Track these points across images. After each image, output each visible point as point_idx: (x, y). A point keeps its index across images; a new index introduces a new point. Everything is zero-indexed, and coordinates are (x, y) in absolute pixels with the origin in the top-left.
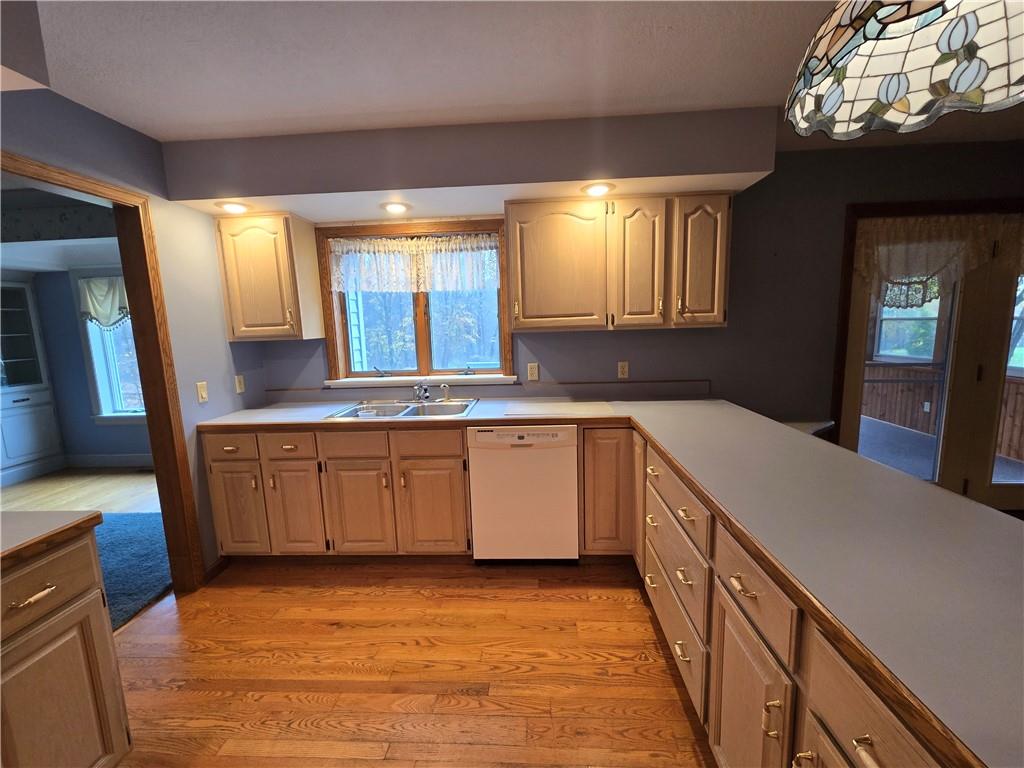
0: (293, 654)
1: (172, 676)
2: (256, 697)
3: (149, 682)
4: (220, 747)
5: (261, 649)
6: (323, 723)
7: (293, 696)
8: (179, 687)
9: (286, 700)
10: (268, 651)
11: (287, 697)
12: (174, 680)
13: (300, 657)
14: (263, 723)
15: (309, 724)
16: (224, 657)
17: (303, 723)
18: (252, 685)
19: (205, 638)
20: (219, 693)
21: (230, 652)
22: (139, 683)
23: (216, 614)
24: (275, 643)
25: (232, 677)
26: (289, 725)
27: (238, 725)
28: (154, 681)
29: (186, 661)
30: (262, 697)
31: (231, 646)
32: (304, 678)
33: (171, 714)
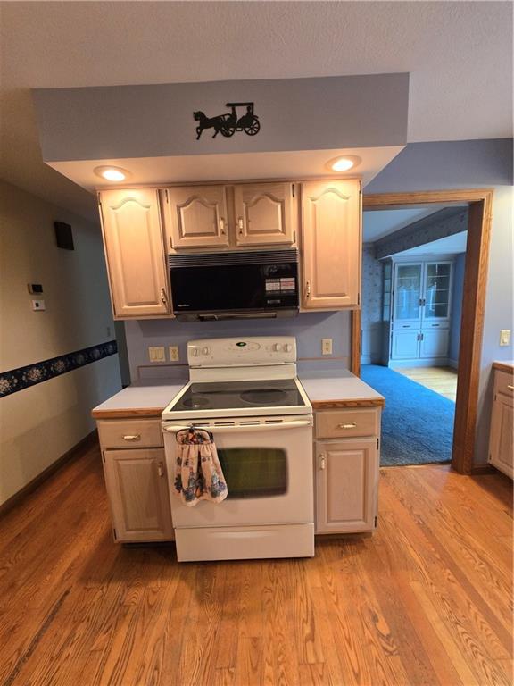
0: (495, 579)
1: (420, 513)
2: (450, 577)
3: (409, 506)
4: (413, 580)
5: (475, 550)
6: (480, 657)
7: (474, 609)
8: (419, 523)
9: (466, 605)
10: (479, 557)
11: (469, 604)
12: (419, 516)
13: (499, 588)
14: (443, 599)
15: (470, 642)
16: (451, 531)
17: (466, 637)
18: (453, 567)
19: (448, 508)
20: (433, 550)
21: (454, 531)
22: (405, 502)
23: (464, 499)
24: (487, 556)
25: (446, 547)
26: (457, 623)
27: (430, 581)
28: (411, 507)
29: (431, 512)
30: (453, 582)
31: (458, 528)
32: (489, 605)
33: (406, 532)
